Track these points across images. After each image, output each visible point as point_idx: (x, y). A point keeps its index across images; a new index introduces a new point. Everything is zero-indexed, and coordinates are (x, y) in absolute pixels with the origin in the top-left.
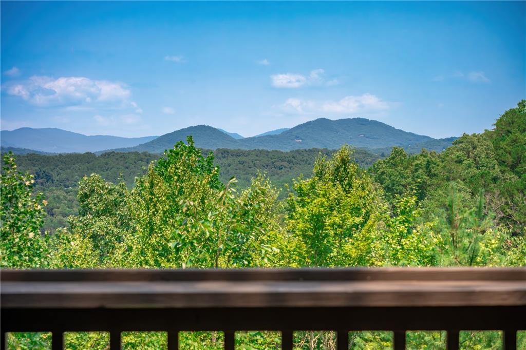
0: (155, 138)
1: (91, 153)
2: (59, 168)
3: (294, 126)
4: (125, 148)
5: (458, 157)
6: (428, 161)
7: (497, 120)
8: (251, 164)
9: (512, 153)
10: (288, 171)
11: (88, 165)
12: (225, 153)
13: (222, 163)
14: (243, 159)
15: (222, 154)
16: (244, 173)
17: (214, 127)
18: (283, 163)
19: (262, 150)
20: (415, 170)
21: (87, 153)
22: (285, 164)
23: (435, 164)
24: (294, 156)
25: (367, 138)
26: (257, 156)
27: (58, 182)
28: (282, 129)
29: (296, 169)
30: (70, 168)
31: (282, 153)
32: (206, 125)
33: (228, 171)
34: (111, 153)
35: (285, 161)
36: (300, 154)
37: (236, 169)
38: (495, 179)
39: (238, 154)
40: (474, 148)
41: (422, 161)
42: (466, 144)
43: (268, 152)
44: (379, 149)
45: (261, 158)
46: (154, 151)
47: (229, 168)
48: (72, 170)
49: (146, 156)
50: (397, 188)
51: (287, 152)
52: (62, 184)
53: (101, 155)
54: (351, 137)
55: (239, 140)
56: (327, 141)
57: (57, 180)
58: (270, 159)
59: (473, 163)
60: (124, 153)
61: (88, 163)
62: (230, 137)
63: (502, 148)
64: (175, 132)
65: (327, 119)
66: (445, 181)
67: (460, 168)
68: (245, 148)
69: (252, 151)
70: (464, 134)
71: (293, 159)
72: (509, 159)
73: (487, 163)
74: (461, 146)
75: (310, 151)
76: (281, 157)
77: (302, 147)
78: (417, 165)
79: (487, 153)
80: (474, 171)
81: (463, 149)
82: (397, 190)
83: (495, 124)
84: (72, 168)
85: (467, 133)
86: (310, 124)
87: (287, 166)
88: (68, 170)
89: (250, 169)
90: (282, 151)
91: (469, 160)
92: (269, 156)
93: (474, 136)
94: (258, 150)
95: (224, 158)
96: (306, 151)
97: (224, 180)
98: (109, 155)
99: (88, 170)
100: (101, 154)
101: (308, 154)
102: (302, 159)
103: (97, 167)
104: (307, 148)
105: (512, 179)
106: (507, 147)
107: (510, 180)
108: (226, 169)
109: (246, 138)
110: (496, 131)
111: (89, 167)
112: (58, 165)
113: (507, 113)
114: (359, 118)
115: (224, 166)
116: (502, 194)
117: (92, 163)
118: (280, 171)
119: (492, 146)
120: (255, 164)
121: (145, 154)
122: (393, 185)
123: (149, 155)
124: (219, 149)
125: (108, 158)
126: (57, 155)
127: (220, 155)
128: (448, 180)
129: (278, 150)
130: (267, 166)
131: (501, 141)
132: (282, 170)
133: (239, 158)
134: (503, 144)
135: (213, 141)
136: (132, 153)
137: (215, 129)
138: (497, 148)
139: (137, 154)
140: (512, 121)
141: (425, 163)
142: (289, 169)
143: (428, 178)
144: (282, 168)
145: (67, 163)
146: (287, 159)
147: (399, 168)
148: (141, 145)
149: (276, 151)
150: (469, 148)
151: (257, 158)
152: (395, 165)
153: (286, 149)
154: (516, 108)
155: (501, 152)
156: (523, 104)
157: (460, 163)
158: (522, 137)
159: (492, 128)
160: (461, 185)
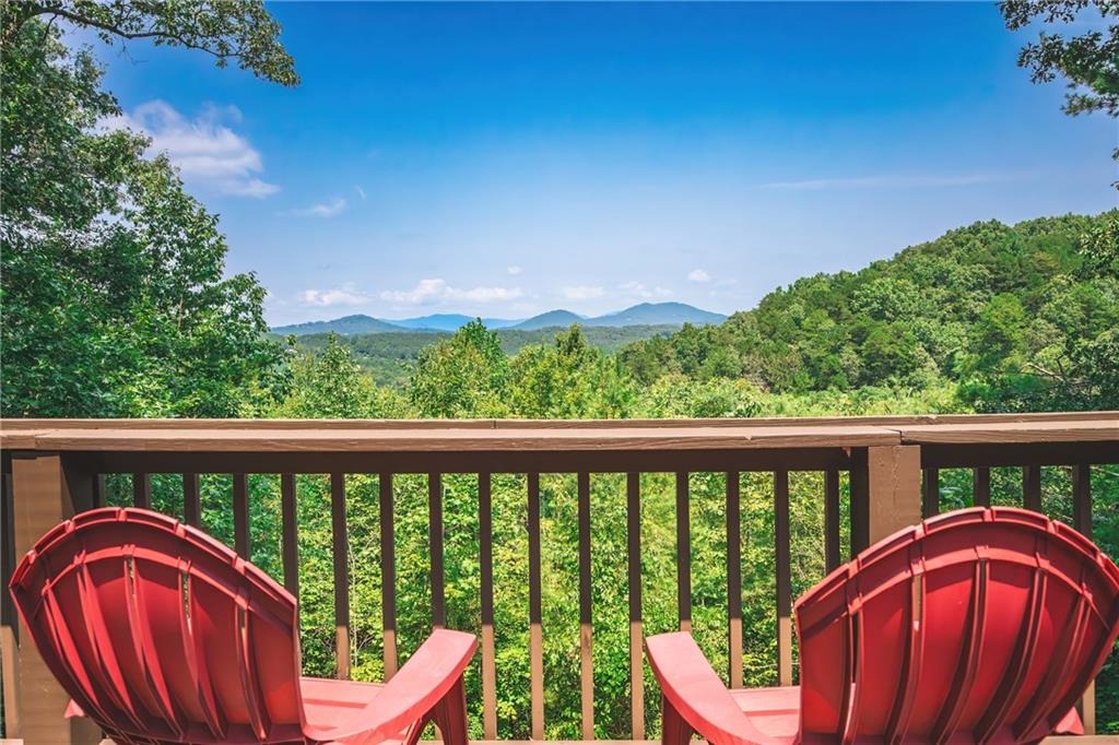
5: (730, 328)
6: (709, 332)
9: (769, 325)
20: (700, 338)
23: (714, 334)
32: (562, 310)
38: (757, 344)
40: (743, 322)
41: (705, 332)
42: (738, 319)
50: (686, 351)
55: (586, 320)
59: (741, 332)
63: (763, 321)
67: (732, 336)
68: (590, 326)
70: (737, 312)
71: (624, 333)
72: (768, 329)
73: (752, 332)
74: (734, 321)
76: (615, 331)
77: (631, 324)
78: (701, 335)
79: (752, 326)
80: (742, 338)
81: (735, 323)
83: (759, 304)
90: (614, 327)
91: (739, 331)
93: (743, 313)
105: (770, 344)
106: (767, 321)
107: (768, 344)
109: (591, 319)
110: (760, 310)
113: (767, 296)
116: (761, 355)
119: (756, 321)
121: (520, 331)
122: (683, 350)
129: (612, 326)
131: (762, 316)
134: (763, 319)
138: (759, 322)
139: (514, 331)
140: (771, 301)
143: (709, 344)
147: (689, 337)
150: (740, 322)
152: (685, 336)
153: (619, 325)
154: (775, 291)
155: (762, 324)
156: (779, 289)
157: (732, 332)
158: (778, 313)
159: (757, 307)
160: (732, 349)
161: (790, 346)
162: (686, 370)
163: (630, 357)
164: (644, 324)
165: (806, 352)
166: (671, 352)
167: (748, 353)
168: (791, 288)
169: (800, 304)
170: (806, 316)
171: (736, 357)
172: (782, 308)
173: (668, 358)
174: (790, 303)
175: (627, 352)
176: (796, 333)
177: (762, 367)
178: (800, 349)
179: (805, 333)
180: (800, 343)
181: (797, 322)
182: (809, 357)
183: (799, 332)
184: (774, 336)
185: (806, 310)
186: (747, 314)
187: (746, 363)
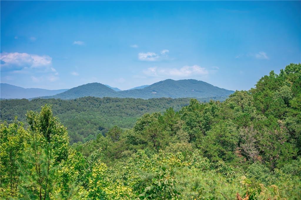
0: (66, 91)
1: (25, 99)
2: (6, 108)
3: (152, 84)
4: (48, 96)
5: (231, 105)
6: (213, 107)
7: (257, 82)
8: (124, 107)
9: (263, 102)
10: (147, 111)
11: (23, 106)
12: (108, 100)
13: (106, 106)
14: (119, 103)
15: (106, 100)
16: (120, 112)
17: (103, 84)
18: (144, 106)
19: (131, 98)
20: (205, 112)
21: (24, 99)
22: (145, 107)
23: (217, 109)
24: (151, 102)
25: (196, 91)
26: (128, 102)
27: (4, 117)
28: (145, 85)
29: (152, 110)
30: (12, 108)
31: (143, 100)
32: (98, 83)
33: (110, 111)
34: (39, 99)
35: (145, 105)
36: (154, 101)
37: (115, 110)
38: (252, 118)
39: (116, 100)
40: (242, 99)
41: (209, 107)
42: (237, 96)
43: (135, 99)
44: (203, 98)
45: (130, 103)
46: (65, 98)
47: (110, 109)
48: (13, 109)
49: (59, 101)
50: (193, 123)
51: (146, 100)
52: (6, 118)
53: (32, 101)
54: (187, 90)
55: (118, 92)
56: (172, 93)
57: (4, 116)
58: (136, 104)
59: (240, 108)
60: (46, 99)
61: (24, 105)
62: (113, 90)
63: (259, 100)
64: (79, 86)
65: (172, 80)
66: (222, 119)
67: (232, 111)
68: (121, 97)
69: (125, 99)
70: (237, 91)
71: (150, 104)
72: (262, 106)
73: (249, 108)
74: (234, 98)
75: (161, 99)
76: (143, 103)
77: (156, 97)
78: (206, 109)
79: (249, 103)
80: (241, 113)
81: (235, 100)
82: (193, 125)
83: (256, 85)
84: (13, 108)
85: (238, 90)
86: (162, 83)
87: (146, 108)
88: (11, 109)
89: (123, 110)
90: (143, 99)
91: (238, 107)
92: (135, 102)
93: (242, 92)
94: (129, 98)
95: (108, 103)
96: (158, 99)
97: (107, 116)
98: (37, 100)
99: (23, 109)
100: (32, 99)
101: (159, 101)
102: (156, 104)
103: (29, 107)
104: (159, 97)
105: (263, 119)
106: (261, 99)
107: (262, 119)
108: (108, 110)
109: (123, 91)
110: (257, 91)
111: (24, 108)
112: (5, 106)
113: (263, 78)
114: (192, 79)
115: (107, 108)
116: (255, 128)
117: (26, 105)
118: (141, 111)
119: (253, 99)
120: (126, 107)
121: (59, 100)
122: (191, 121)
123: (62, 101)
124: (104, 98)
125: (36, 102)
126: (5, 100)
127: (105, 101)
128: (224, 118)
129: (141, 98)
130: (134, 108)
131: (258, 95)
132: (143, 111)
133: (117, 103)
134: (259, 97)
135: (102, 92)
136: (51, 99)
137: (103, 85)
138: (256, 99)
139: (54, 100)
140: (266, 83)
141: (211, 108)
142: (147, 110)
143: (212, 117)
144: (143, 110)
145: (11, 105)
146: (146, 104)
147: (196, 111)
148: (58, 95)
149: (140, 99)
150: (239, 99)
151: (128, 103)
152: (193, 109)
153: (146, 98)
154: (269, 75)
155: (258, 101)
156: (272, 73)
157: (232, 108)
158: (271, 93)
159: (255, 87)
160: (231, 122)
161: (279, 121)
162: (192, 138)
163: (146, 127)
164: (167, 97)
165: (292, 126)
166: (180, 122)
167: (245, 126)
168: (282, 72)
169: (289, 86)
170: (294, 96)
171: (234, 129)
172: (274, 89)
173: (178, 128)
174: (281, 85)
175: (144, 123)
176: (284, 110)
177: (255, 138)
178: (288, 124)
179: (291, 110)
180: (287, 119)
181: (286, 101)
182: (294, 131)
183: (287, 109)
184: (267, 113)
185: (293, 91)
186: (245, 93)
187: (242, 134)
